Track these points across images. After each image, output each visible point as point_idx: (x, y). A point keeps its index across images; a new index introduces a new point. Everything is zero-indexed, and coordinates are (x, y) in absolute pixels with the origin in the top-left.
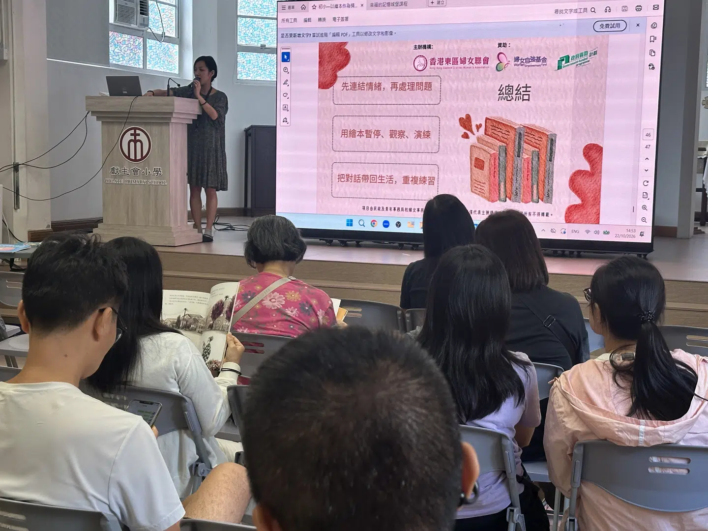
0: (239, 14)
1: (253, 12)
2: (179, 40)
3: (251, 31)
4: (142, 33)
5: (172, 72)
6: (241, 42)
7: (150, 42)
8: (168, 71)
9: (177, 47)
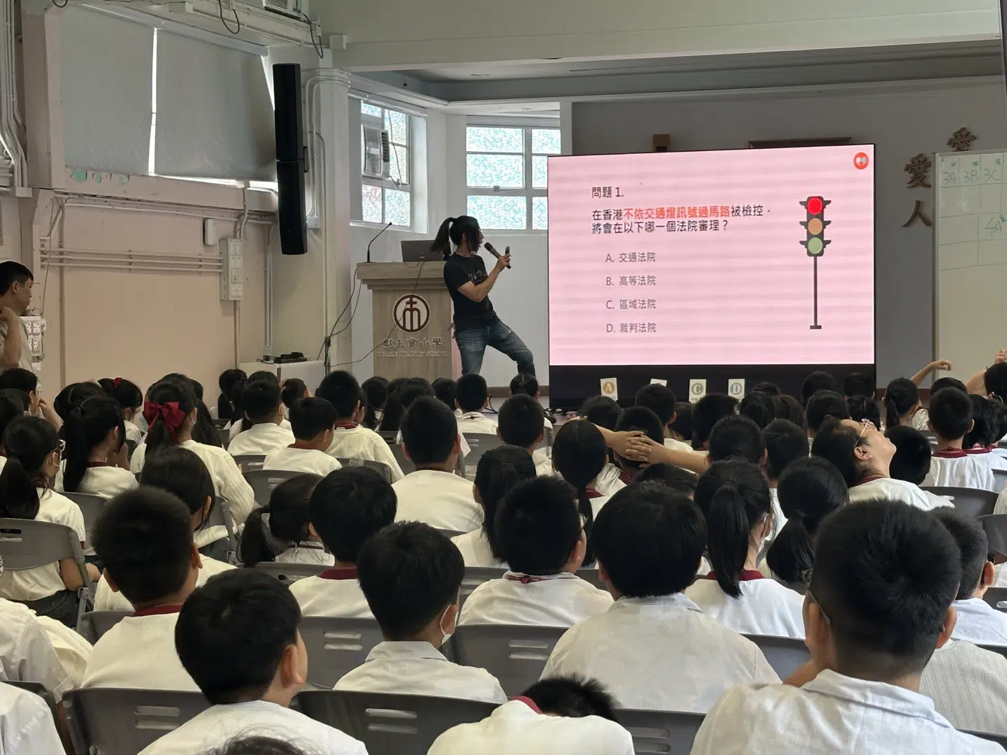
0: (467, 150)
1: (484, 147)
2: (410, 187)
3: (482, 170)
4: (380, 181)
5: (405, 224)
6: (471, 182)
7: (388, 192)
8: (402, 224)
9: (408, 194)
